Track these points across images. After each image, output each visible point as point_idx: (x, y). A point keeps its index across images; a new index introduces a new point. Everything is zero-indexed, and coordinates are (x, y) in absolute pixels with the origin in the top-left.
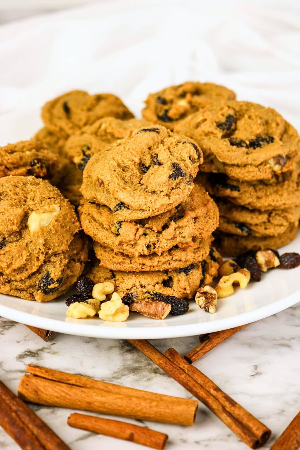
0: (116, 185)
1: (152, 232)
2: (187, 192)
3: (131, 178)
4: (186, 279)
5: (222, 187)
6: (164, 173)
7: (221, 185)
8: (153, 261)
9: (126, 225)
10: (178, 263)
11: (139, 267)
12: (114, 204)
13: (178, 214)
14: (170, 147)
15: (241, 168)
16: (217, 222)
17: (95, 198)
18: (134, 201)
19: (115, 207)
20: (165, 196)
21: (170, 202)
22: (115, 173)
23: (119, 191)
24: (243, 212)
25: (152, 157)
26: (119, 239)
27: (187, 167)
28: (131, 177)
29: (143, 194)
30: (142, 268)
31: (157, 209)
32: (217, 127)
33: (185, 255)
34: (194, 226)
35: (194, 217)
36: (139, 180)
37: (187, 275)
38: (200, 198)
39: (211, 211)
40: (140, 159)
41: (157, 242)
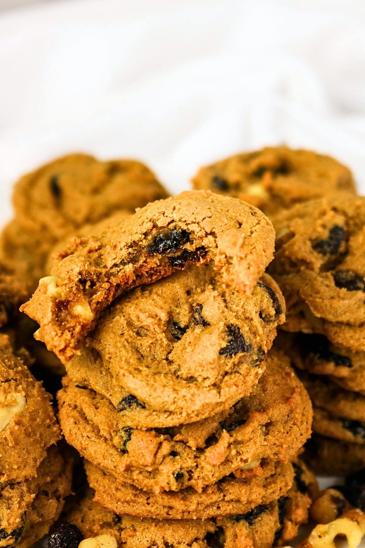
0: (123, 362)
1: (187, 449)
2: (252, 380)
3: (152, 349)
4: (249, 532)
5: (319, 358)
6: (210, 344)
7: (318, 355)
8: (187, 503)
9: (139, 436)
10: (235, 505)
11: (162, 512)
12: (118, 396)
13: (235, 415)
14: (225, 292)
15: (354, 328)
16: (307, 429)
17: (85, 380)
18: (155, 395)
19: (120, 403)
20: (212, 387)
21: (220, 400)
22: (123, 340)
23: (127, 374)
24: (358, 401)
25: (192, 308)
26: (126, 460)
27: (255, 334)
28: (152, 346)
29: (171, 383)
30: (168, 514)
31: (195, 412)
32: (312, 250)
33: (248, 493)
34: (265, 440)
35: (264, 424)
36: (165, 353)
37: (251, 524)
38: (278, 385)
39: (298, 411)
40: (170, 314)
41: (196, 469)
